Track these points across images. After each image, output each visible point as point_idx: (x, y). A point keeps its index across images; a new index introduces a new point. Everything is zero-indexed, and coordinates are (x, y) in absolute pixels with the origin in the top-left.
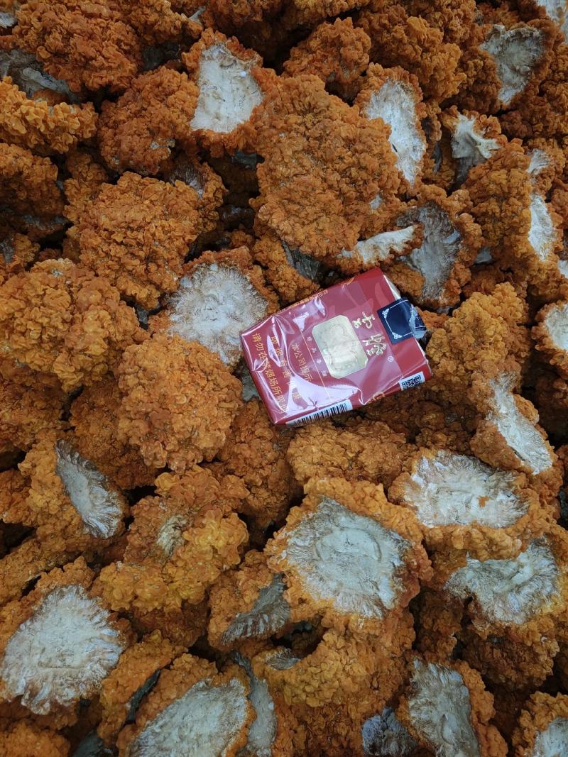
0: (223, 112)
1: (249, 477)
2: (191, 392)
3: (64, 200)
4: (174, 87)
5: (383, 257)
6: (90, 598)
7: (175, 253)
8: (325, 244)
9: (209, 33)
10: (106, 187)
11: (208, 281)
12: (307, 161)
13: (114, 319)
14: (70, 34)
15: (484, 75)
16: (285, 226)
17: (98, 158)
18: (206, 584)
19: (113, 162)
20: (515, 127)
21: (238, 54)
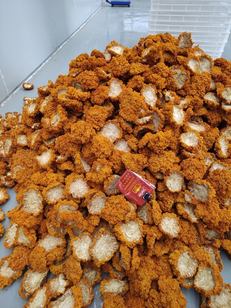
0: (115, 93)
1: (114, 162)
2: (104, 144)
3: (83, 109)
4: (105, 89)
5: (144, 122)
6: (84, 181)
7: (103, 120)
8: (131, 119)
9: (113, 78)
10: (91, 107)
11: (109, 126)
12: (128, 104)
13: (92, 131)
14: (87, 80)
15: (172, 83)
16: (124, 116)
17: (90, 102)
18: (104, 178)
19: (93, 102)
20: (182, 93)
21: (118, 81)
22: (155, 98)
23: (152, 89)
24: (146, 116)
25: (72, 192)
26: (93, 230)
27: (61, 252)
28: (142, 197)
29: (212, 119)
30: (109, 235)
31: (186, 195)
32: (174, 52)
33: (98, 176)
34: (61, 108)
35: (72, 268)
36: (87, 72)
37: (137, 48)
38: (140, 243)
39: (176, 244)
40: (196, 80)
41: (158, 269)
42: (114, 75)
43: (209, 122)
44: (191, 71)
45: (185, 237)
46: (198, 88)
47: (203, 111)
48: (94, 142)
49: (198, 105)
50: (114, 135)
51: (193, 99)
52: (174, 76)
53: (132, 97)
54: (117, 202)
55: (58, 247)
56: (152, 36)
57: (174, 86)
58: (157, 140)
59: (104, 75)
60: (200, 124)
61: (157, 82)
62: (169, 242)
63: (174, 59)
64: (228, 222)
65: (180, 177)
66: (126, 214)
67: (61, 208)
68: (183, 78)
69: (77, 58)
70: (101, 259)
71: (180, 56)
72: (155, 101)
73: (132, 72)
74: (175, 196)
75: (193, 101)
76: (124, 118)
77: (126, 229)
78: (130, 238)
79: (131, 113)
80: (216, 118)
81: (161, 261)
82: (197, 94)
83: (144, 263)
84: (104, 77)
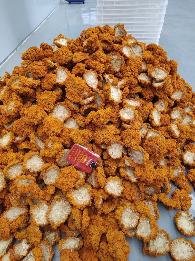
0: (62, 79)
1: (64, 139)
2: (54, 124)
3: (36, 95)
4: (52, 77)
5: (88, 102)
6: (39, 157)
7: (53, 103)
8: (76, 101)
9: (59, 67)
10: (42, 93)
11: (58, 108)
12: (72, 88)
13: (42, 114)
14: (36, 69)
15: (110, 68)
16: (69, 98)
17: (41, 88)
18: (55, 153)
19: (43, 89)
20: (119, 75)
21: (64, 69)
22: (96, 81)
23: (93, 73)
24: (89, 97)
25: (29, 167)
26: (49, 198)
27: (23, 220)
28: (89, 165)
29: (146, 95)
30: (63, 201)
31: (125, 160)
32: (110, 41)
33: (50, 152)
34: (15, 95)
35: (33, 232)
36: (36, 62)
37: (80, 39)
38: (89, 205)
39: (121, 201)
40: (131, 64)
41: (106, 224)
42: (60, 64)
43: (144, 98)
44: (125, 56)
45: (128, 195)
46: (132, 71)
47: (138, 89)
48: (45, 123)
49: (133, 85)
50: (64, 115)
51: (129, 79)
52: (112, 61)
53: (75, 82)
54: (68, 172)
55: (21, 216)
56: (92, 29)
57: (112, 70)
58: (98, 116)
59: (51, 64)
60: (136, 100)
61: (97, 68)
62: (115, 201)
63: (111, 47)
64: (161, 179)
65: (120, 146)
66: (76, 181)
67: (20, 182)
68: (119, 62)
69: (27, 51)
70: (57, 222)
71: (116, 44)
72: (96, 84)
73: (74, 60)
74: (118, 162)
75: (129, 81)
76: (71, 100)
77: (77, 194)
78: (81, 201)
79: (75, 95)
80: (149, 94)
81: (109, 218)
82: (131, 76)
83: (94, 221)
84: (51, 66)
